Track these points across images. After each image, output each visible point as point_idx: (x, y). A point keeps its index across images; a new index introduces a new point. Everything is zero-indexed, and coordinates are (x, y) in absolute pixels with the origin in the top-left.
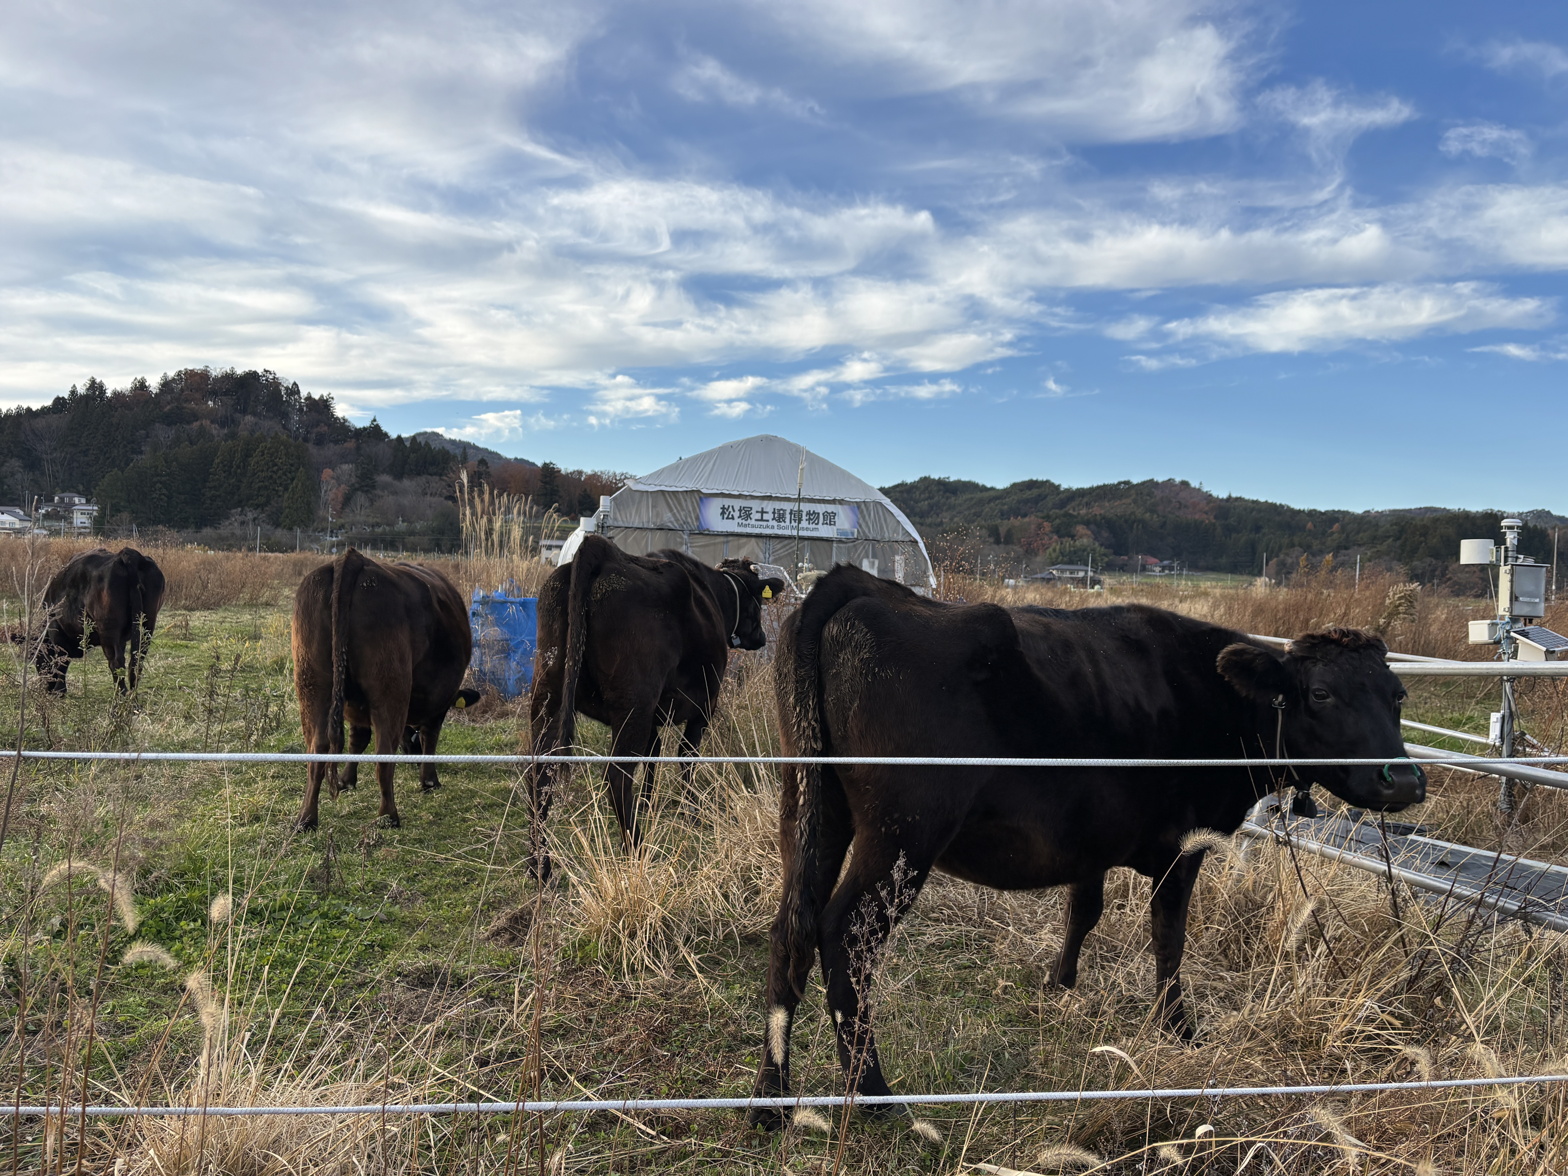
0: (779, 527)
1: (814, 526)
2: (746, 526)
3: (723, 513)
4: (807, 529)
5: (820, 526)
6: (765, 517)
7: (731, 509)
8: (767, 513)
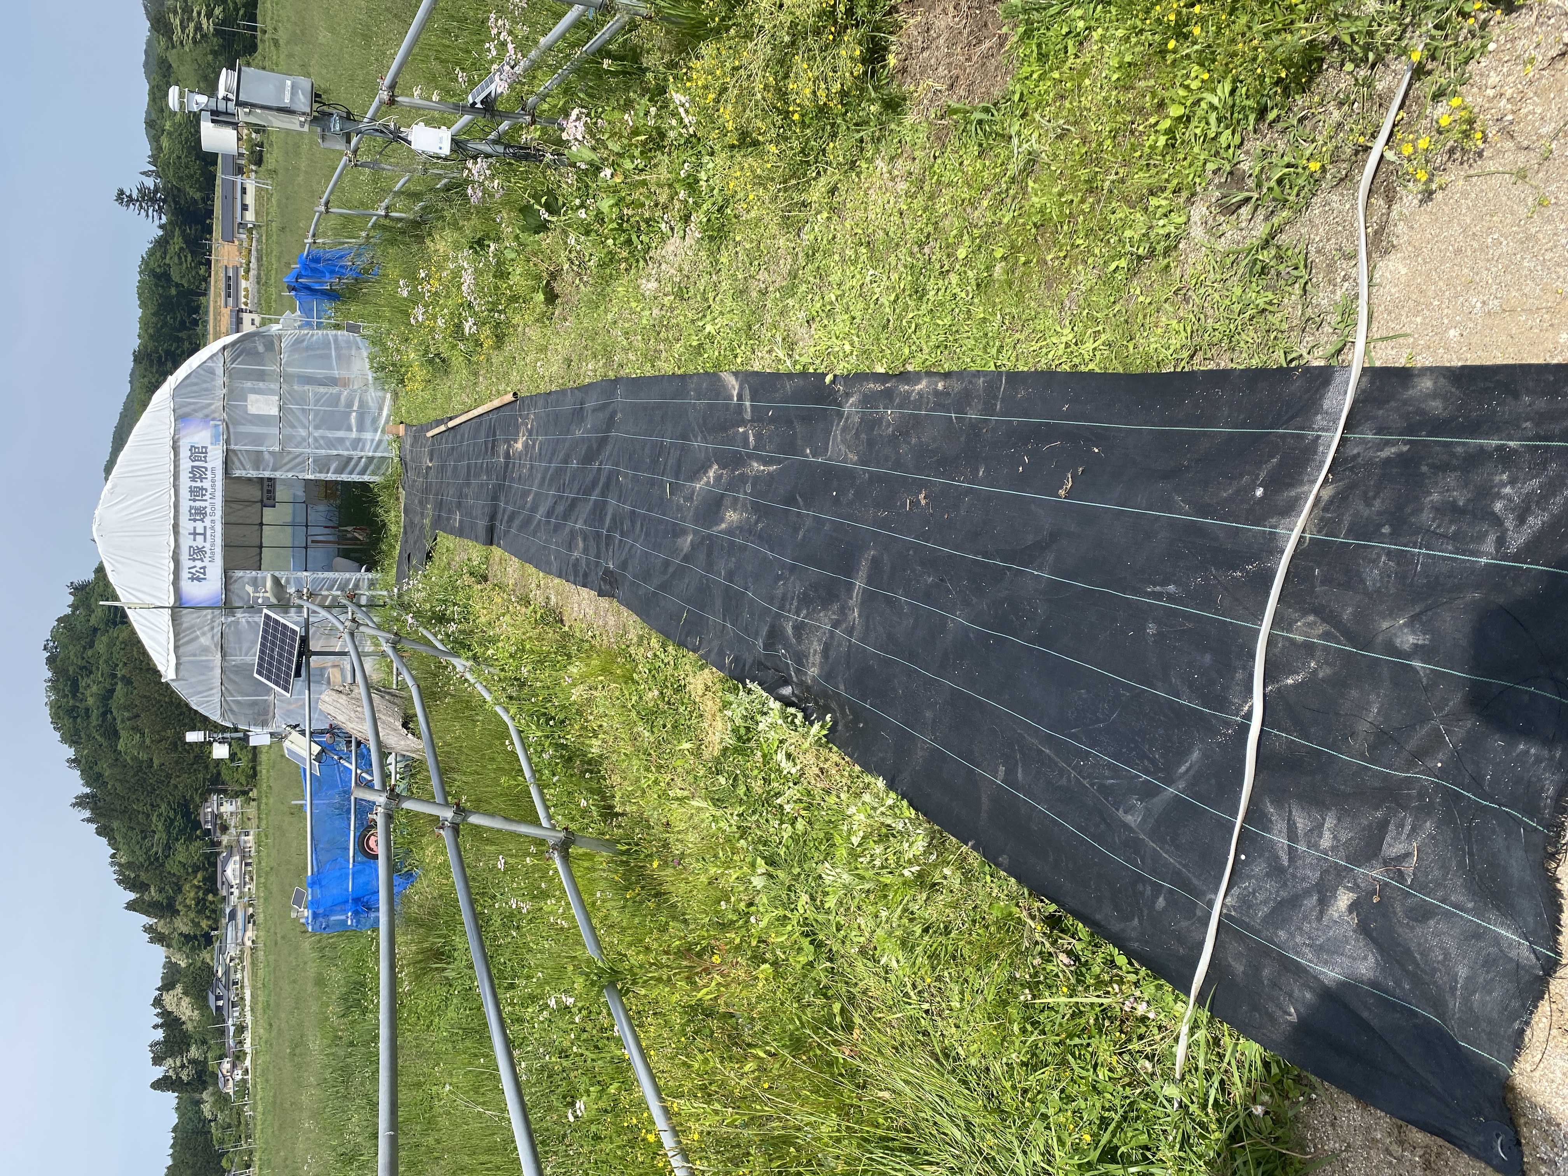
0: (213, 514)
1: (209, 473)
3: (199, 579)
6: (200, 530)
7: (193, 571)
8: (195, 528)
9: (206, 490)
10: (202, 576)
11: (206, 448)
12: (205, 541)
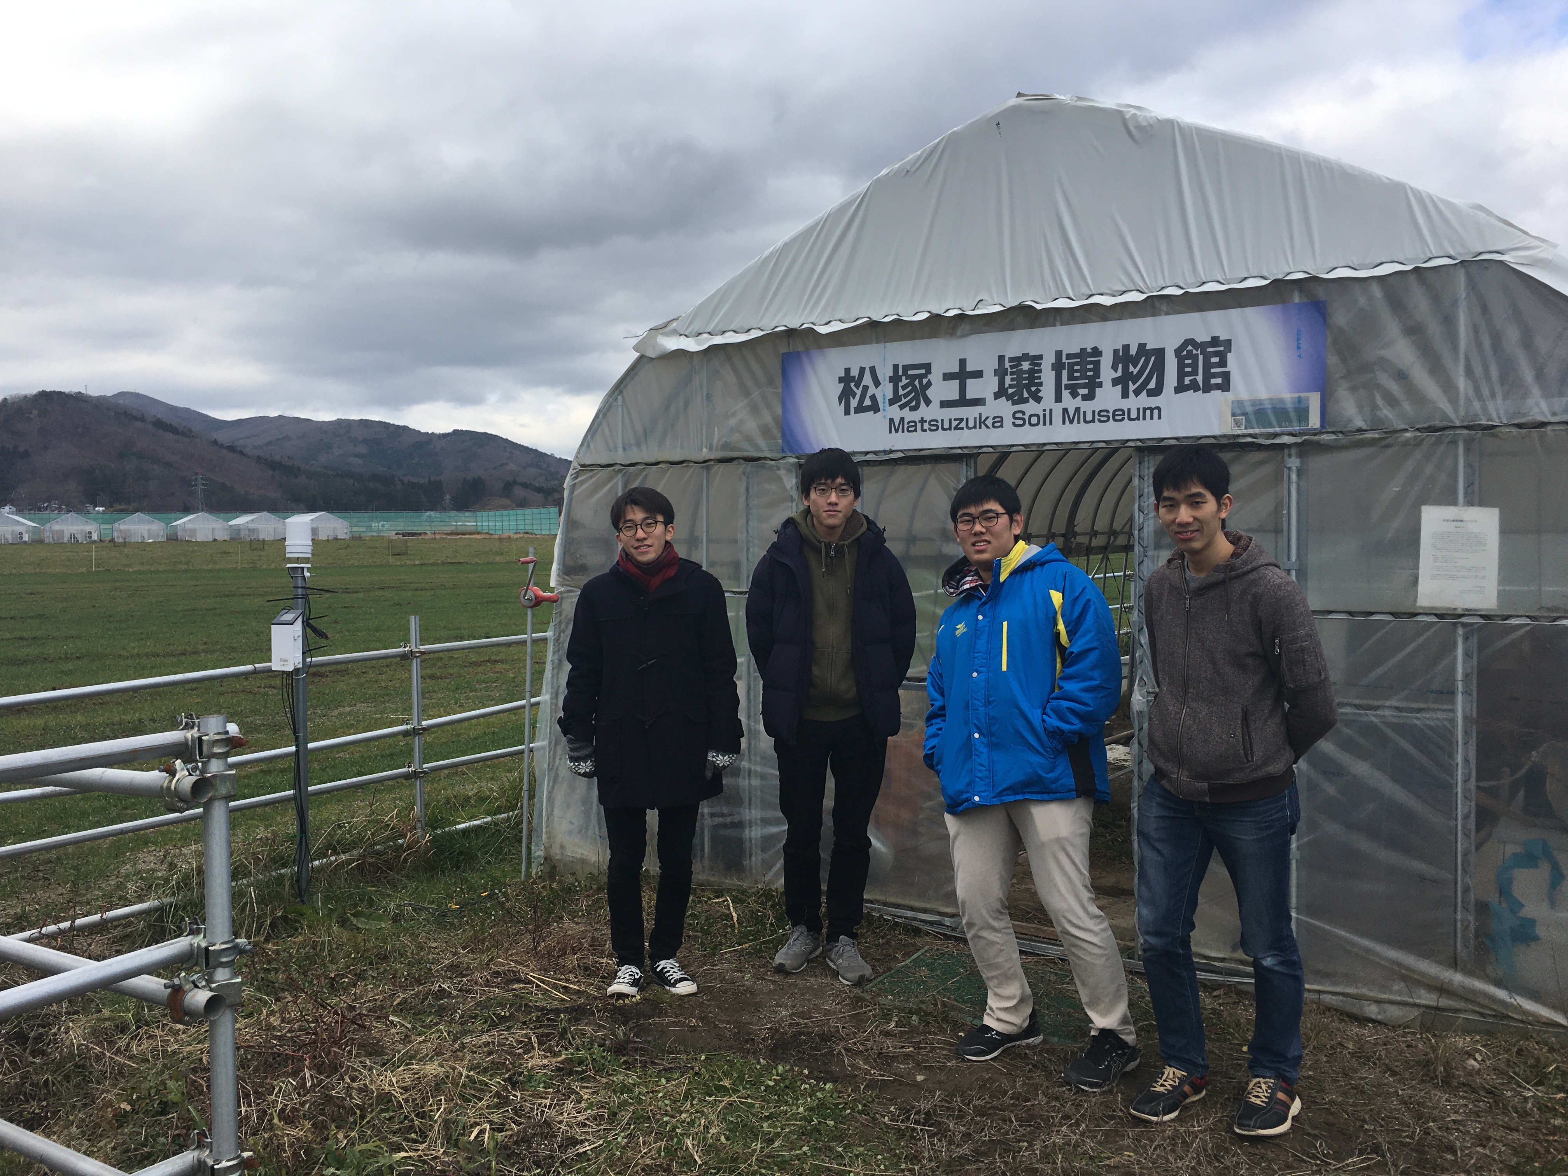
0: (1020, 420)
2: (912, 427)
3: (845, 396)
4: (1119, 415)
5: (1168, 399)
6: (974, 389)
7: (867, 380)
8: (979, 374)
9: (1090, 397)
10: (854, 403)
11: (1225, 386)
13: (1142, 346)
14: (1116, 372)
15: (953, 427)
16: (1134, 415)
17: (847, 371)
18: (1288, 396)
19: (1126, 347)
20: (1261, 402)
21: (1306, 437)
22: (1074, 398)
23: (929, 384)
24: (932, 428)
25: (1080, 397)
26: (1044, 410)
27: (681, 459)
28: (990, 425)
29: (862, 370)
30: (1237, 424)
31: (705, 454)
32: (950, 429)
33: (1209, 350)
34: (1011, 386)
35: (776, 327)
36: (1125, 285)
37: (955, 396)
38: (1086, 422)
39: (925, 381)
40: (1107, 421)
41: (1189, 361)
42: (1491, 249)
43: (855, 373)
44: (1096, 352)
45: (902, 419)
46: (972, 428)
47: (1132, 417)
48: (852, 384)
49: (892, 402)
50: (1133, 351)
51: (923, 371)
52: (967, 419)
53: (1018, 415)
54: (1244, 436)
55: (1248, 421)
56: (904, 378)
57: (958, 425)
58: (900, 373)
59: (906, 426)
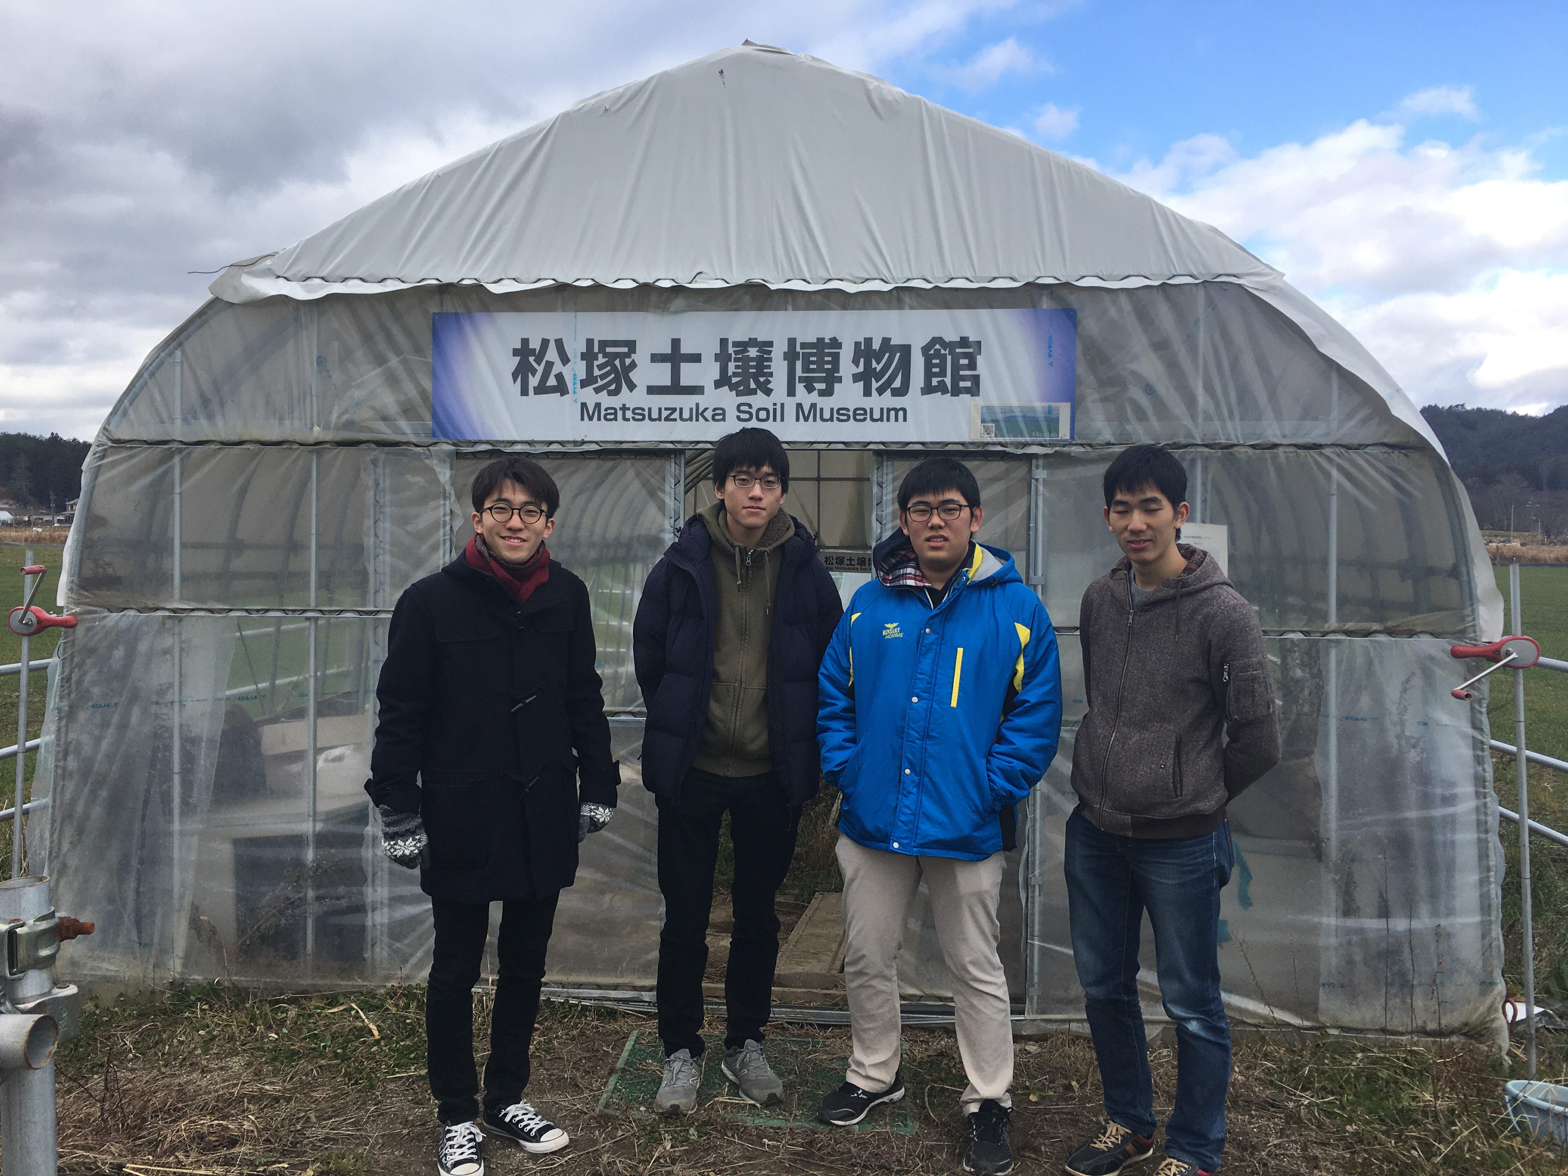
0: (747, 414)
1: (888, 400)
2: (611, 415)
3: (522, 372)
4: (860, 415)
5: (914, 400)
6: (689, 374)
7: (552, 354)
8: (696, 358)
9: (828, 392)
10: (534, 381)
11: (974, 390)
12: (653, 390)
13: (886, 341)
14: (857, 367)
15: (663, 417)
16: (877, 415)
17: (525, 342)
18: (1039, 405)
19: (869, 341)
20: (1011, 410)
21: (1057, 448)
22: (809, 393)
23: (633, 365)
24: (637, 417)
25: (816, 393)
26: (775, 404)
27: (280, 439)
28: (710, 418)
29: (545, 343)
30: (987, 431)
31: (317, 433)
32: (659, 419)
33: (958, 350)
34: (735, 375)
35: (423, 279)
36: (868, 273)
37: (667, 382)
38: (822, 419)
39: (628, 361)
40: (848, 420)
41: (937, 361)
42: (1229, 272)
43: (535, 344)
44: (835, 343)
45: (598, 405)
46: (686, 420)
47: (875, 417)
48: (531, 359)
49: (584, 384)
50: (876, 346)
51: (625, 350)
52: (681, 409)
53: (742, 408)
54: (994, 444)
55: (998, 428)
56: (600, 356)
57: (670, 415)
58: (596, 350)
59: (603, 413)
